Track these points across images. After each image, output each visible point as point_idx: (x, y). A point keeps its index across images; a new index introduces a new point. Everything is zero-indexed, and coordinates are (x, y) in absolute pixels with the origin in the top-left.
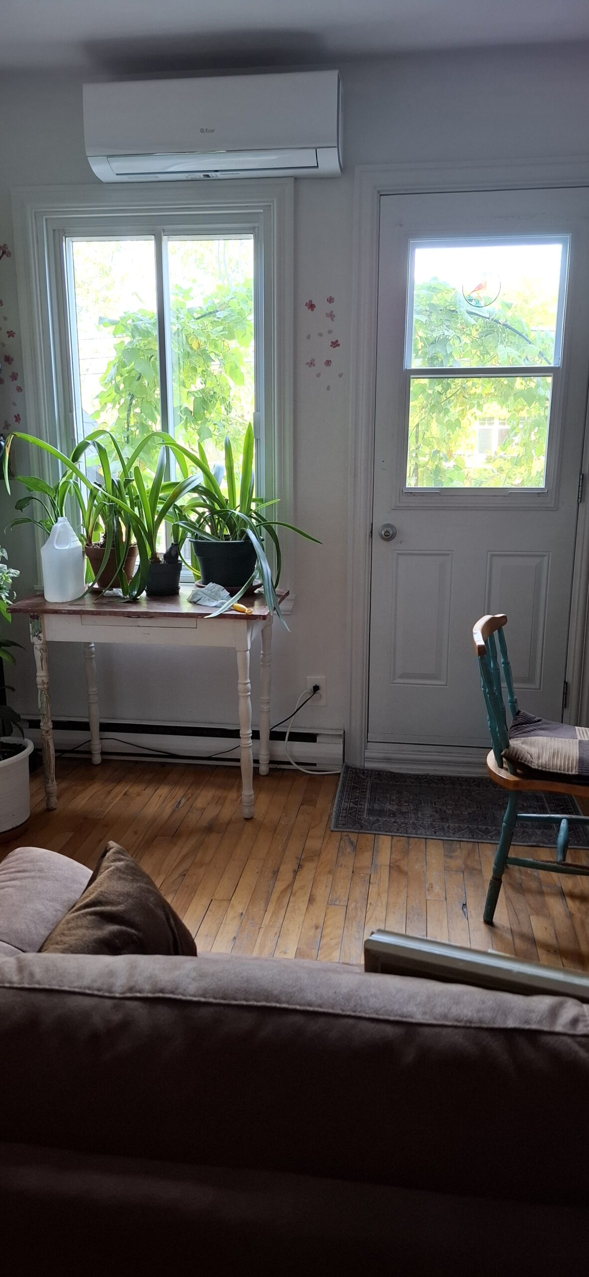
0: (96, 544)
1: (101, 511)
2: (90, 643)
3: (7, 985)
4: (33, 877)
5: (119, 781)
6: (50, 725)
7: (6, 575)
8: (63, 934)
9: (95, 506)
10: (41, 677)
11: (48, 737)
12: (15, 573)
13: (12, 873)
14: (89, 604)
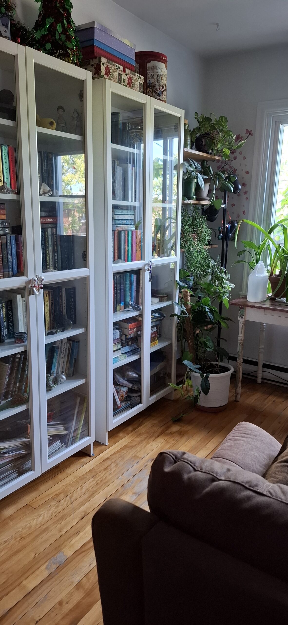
0: (274, 275)
1: (280, 259)
2: (264, 323)
3: (279, 500)
4: (252, 438)
5: (271, 394)
6: (242, 360)
7: (229, 287)
8: (275, 473)
9: (277, 256)
10: (240, 337)
11: (240, 366)
12: (233, 286)
13: (242, 433)
14: (268, 305)
